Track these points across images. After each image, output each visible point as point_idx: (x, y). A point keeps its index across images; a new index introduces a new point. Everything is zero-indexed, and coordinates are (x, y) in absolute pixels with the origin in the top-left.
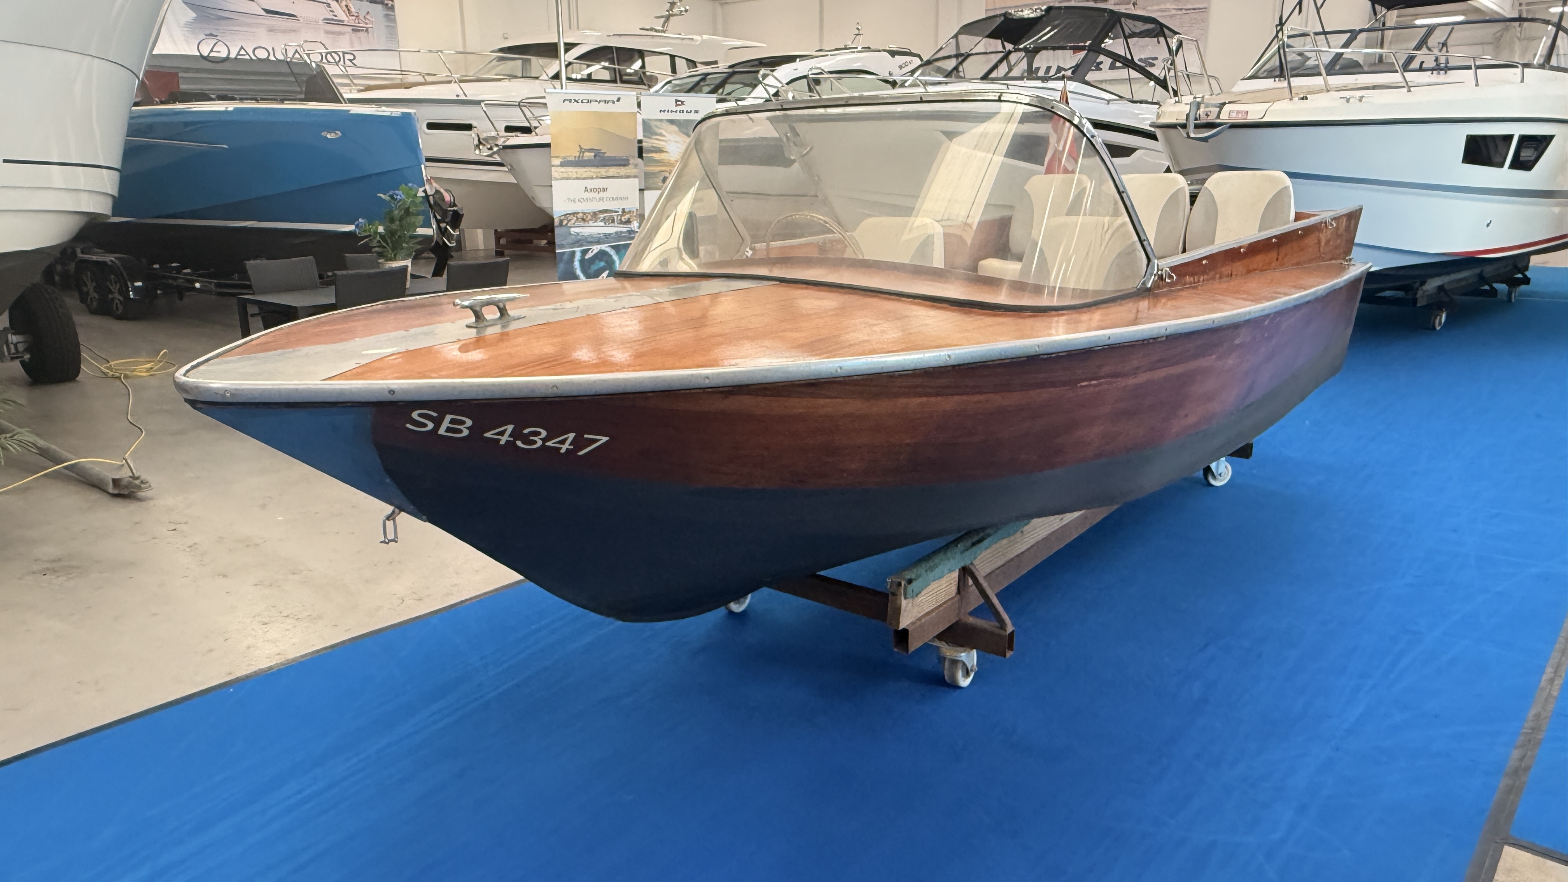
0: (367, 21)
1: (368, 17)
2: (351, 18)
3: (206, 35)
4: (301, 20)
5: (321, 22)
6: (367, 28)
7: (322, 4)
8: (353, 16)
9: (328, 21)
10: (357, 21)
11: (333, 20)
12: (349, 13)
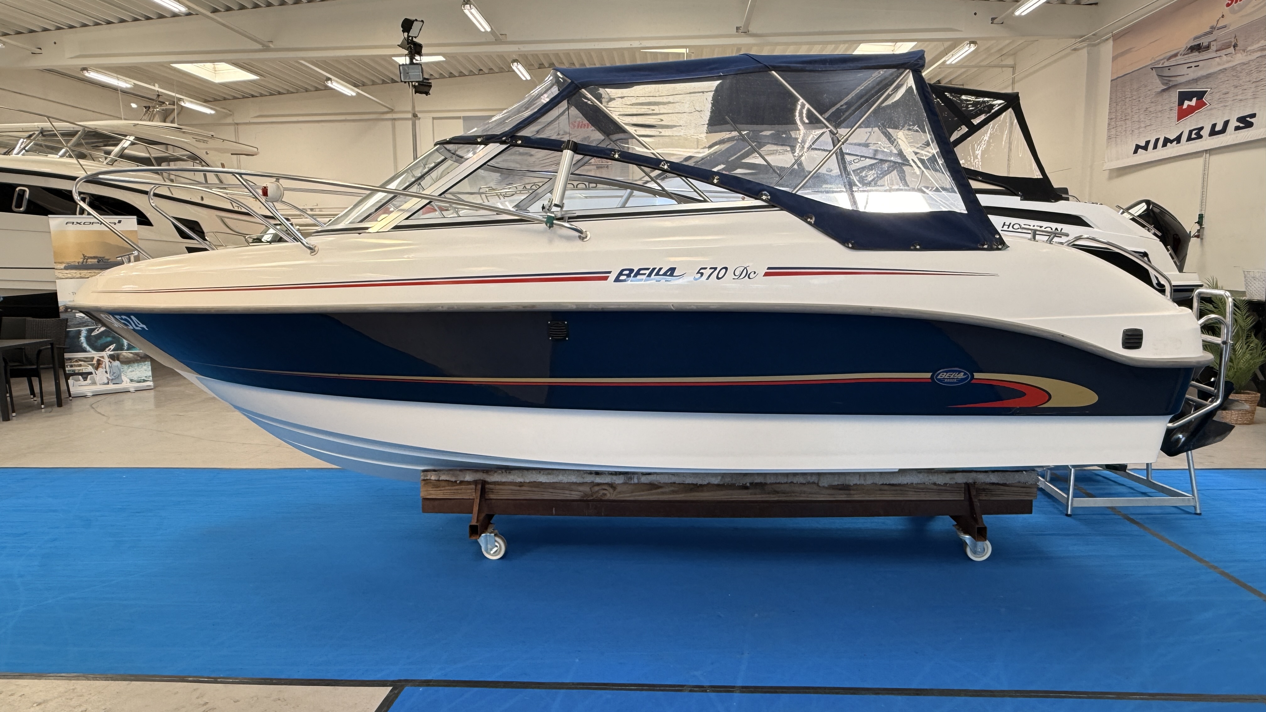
10: (601, 162)
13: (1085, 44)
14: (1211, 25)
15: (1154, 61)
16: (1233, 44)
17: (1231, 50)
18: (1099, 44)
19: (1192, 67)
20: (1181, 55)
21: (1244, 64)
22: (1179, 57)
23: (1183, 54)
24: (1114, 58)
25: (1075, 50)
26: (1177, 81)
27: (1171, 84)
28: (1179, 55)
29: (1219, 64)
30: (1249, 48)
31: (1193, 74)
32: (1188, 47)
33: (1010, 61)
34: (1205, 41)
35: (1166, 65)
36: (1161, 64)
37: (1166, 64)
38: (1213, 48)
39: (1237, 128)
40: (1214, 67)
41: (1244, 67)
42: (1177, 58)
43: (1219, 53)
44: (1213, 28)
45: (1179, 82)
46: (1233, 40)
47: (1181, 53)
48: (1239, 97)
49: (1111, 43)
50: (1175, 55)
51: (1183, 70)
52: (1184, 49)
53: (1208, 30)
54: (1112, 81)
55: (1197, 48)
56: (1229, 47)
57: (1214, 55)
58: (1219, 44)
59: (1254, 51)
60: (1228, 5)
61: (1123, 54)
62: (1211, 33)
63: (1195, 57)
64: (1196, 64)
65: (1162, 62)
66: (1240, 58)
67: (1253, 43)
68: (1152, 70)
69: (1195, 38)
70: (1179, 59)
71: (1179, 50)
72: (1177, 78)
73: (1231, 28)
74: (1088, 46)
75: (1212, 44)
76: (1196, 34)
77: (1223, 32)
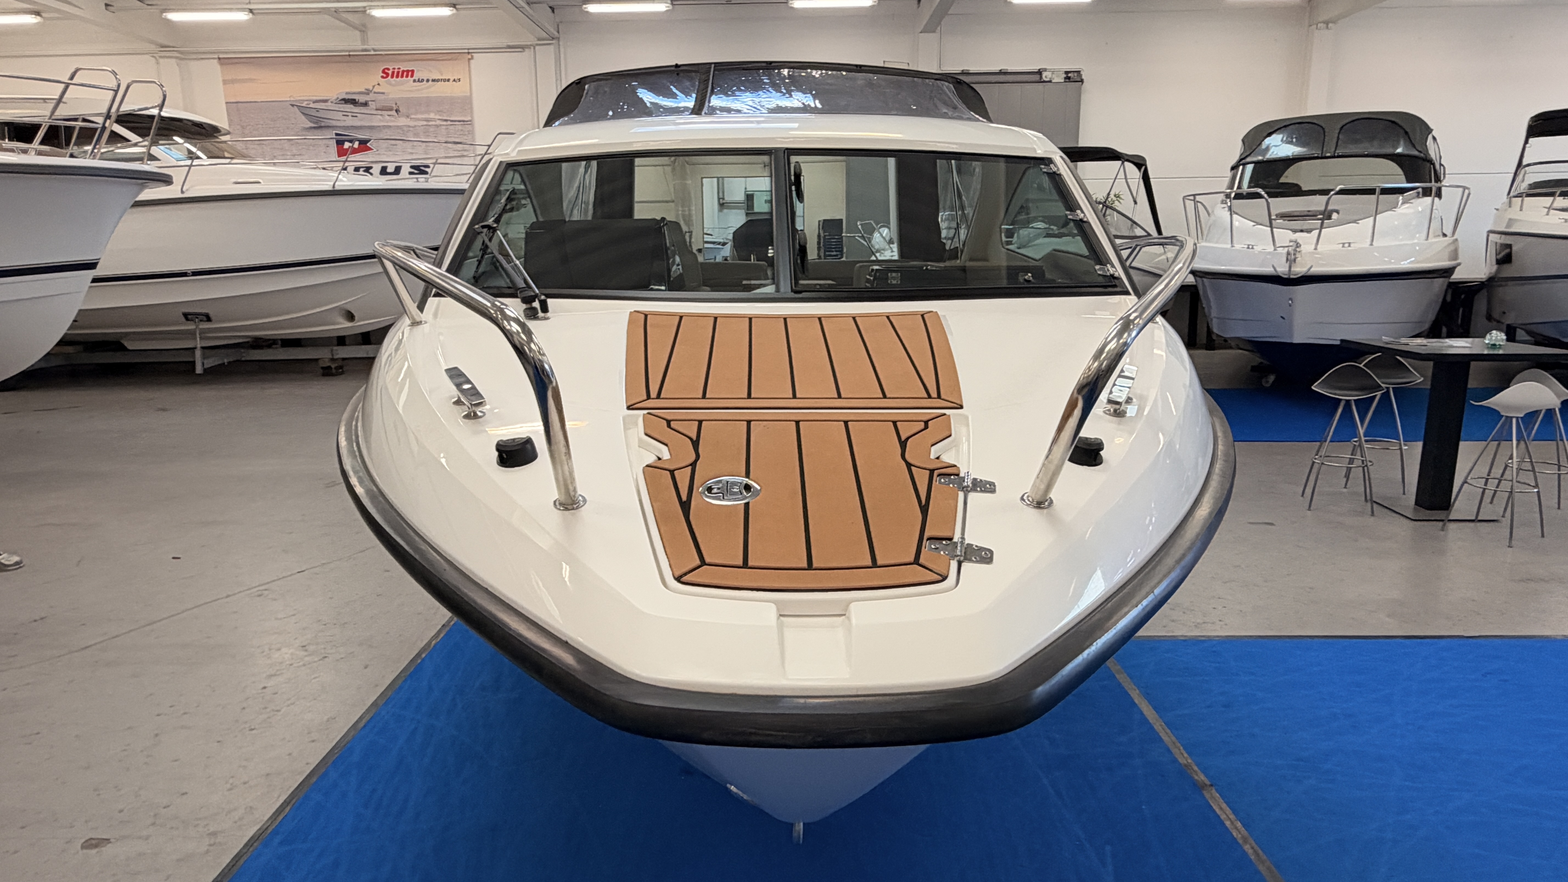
13: (172, 55)
14: (367, 87)
15: (292, 99)
16: (395, 108)
17: (394, 113)
18: (195, 60)
19: (348, 116)
20: (332, 102)
21: (409, 126)
22: (329, 104)
23: (334, 103)
24: (227, 82)
26: (330, 123)
27: (323, 124)
28: (329, 102)
29: (381, 120)
30: (413, 116)
31: (350, 122)
32: (341, 98)
34: (362, 99)
35: (310, 106)
36: (304, 104)
37: (312, 105)
38: (372, 105)
39: (411, 173)
40: (376, 121)
41: (411, 129)
42: (326, 104)
43: (380, 112)
44: (366, 89)
45: (334, 125)
46: (394, 106)
47: (331, 100)
48: (410, 151)
50: (326, 101)
51: (339, 116)
52: (334, 98)
53: (363, 90)
54: (227, 102)
55: (351, 101)
56: (391, 110)
57: (375, 112)
58: (379, 106)
59: (419, 120)
60: (382, 77)
61: (241, 81)
62: (368, 94)
63: (349, 107)
64: (354, 114)
65: (306, 102)
66: (402, 121)
67: (416, 114)
68: (293, 106)
69: (347, 93)
70: (329, 105)
71: (328, 98)
72: (331, 121)
73: (391, 96)
74: (177, 58)
75: (370, 103)
76: (348, 90)
77: (382, 97)
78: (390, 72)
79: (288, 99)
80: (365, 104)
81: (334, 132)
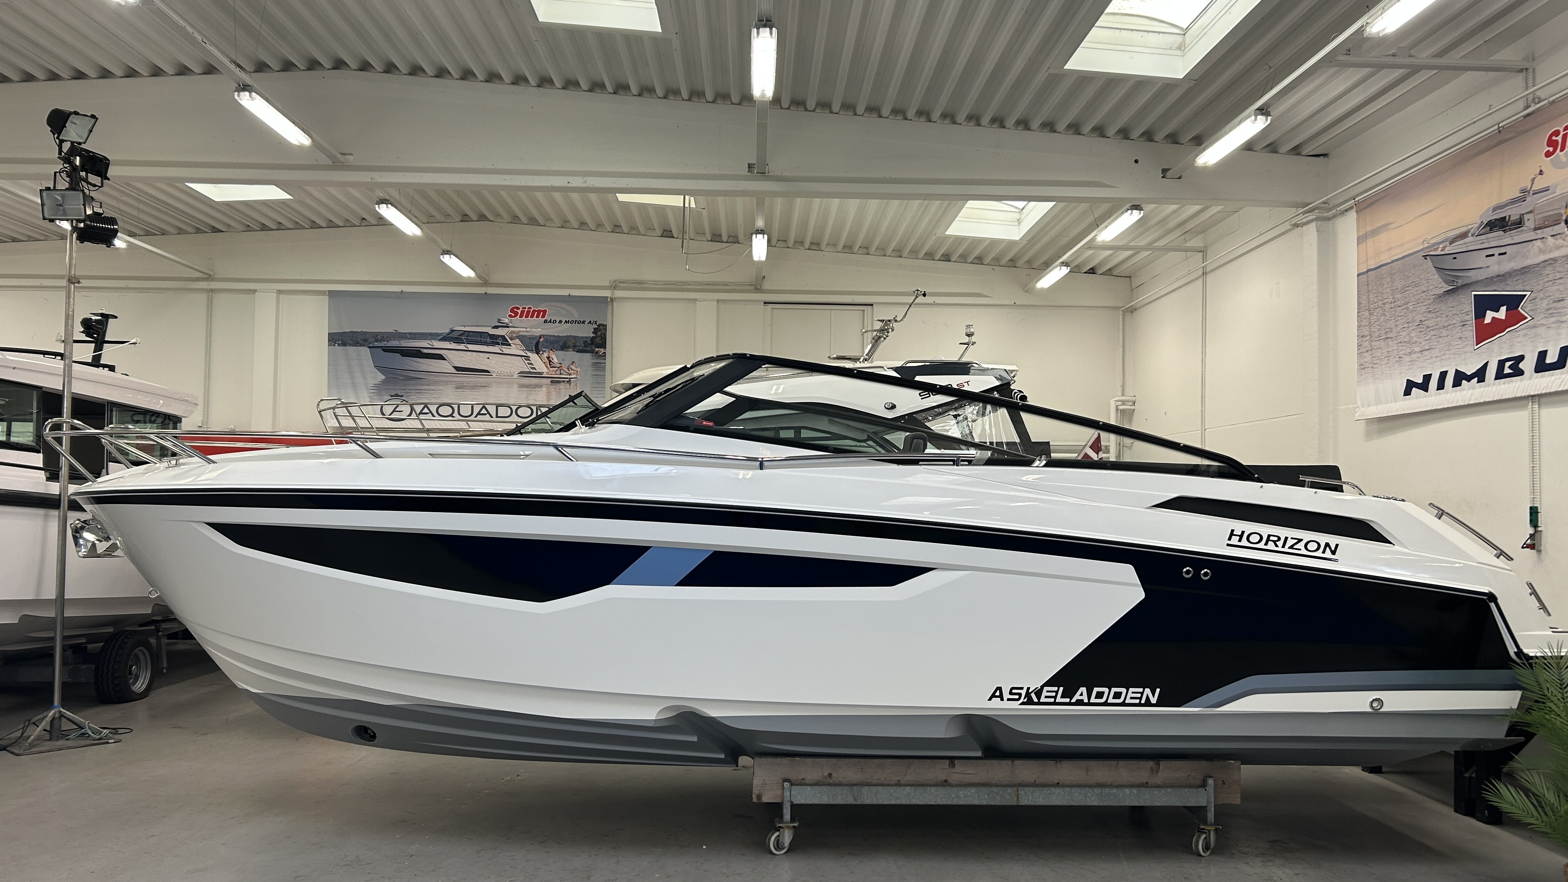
0: (571, 371)
1: (573, 367)
2: (551, 369)
3: (392, 396)
4: (494, 375)
5: (515, 376)
6: (570, 378)
7: (519, 358)
8: (555, 367)
9: (524, 375)
10: (558, 372)
11: (530, 373)
12: (550, 365)
13: (1311, 216)
14: (1523, 186)
15: (1426, 245)
17: (1562, 227)
18: (1335, 216)
19: (1493, 255)
20: (1473, 235)
22: (1470, 238)
23: (1476, 234)
24: (1361, 240)
25: (1296, 225)
26: (1469, 277)
27: (1460, 282)
28: (1470, 235)
29: (1541, 251)
31: (1496, 266)
32: (1486, 221)
33: (1196, 242)
34: (1513, 213)
35: (1447, 251)
36: (1440, 249)
37: (1449, 249)
38: (1529, 223)
40: (1534, 255)
42: (1466, 240)
43: (1540, 233)
44: (1524, 191)
45: (1474, 279)
46: (1563, 211)
47: (1472, 231)
49: (1353, 214)
50: (1464, 235)
51: (1480, 260)
52: (1476, 225)
53: (1518, 194)
54: (1358, 275)
55: (1499, 224)
56: (1558, 221)
57: (1531, 235)
58: (1538, 219)
60: (1548, 155)
61: (1375, 232)
62: (1523, 199)
63: (1497, 238)
64: (1502, 250)
65: (1441, 246)
68: (1426, 259)
69: (1495, 209)
70: (1470, 242)
71: (1470, 227)
72: (1470, 273)
73: (1558, 192)
74: (1316, 219)
75: (1526, 217)
76: (1495, 202)
77: (1543, 199)
78: (1559, 138)
79: (1421, 247)
80: (1519, 223)
81: (1474, 293)
